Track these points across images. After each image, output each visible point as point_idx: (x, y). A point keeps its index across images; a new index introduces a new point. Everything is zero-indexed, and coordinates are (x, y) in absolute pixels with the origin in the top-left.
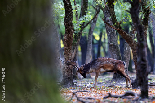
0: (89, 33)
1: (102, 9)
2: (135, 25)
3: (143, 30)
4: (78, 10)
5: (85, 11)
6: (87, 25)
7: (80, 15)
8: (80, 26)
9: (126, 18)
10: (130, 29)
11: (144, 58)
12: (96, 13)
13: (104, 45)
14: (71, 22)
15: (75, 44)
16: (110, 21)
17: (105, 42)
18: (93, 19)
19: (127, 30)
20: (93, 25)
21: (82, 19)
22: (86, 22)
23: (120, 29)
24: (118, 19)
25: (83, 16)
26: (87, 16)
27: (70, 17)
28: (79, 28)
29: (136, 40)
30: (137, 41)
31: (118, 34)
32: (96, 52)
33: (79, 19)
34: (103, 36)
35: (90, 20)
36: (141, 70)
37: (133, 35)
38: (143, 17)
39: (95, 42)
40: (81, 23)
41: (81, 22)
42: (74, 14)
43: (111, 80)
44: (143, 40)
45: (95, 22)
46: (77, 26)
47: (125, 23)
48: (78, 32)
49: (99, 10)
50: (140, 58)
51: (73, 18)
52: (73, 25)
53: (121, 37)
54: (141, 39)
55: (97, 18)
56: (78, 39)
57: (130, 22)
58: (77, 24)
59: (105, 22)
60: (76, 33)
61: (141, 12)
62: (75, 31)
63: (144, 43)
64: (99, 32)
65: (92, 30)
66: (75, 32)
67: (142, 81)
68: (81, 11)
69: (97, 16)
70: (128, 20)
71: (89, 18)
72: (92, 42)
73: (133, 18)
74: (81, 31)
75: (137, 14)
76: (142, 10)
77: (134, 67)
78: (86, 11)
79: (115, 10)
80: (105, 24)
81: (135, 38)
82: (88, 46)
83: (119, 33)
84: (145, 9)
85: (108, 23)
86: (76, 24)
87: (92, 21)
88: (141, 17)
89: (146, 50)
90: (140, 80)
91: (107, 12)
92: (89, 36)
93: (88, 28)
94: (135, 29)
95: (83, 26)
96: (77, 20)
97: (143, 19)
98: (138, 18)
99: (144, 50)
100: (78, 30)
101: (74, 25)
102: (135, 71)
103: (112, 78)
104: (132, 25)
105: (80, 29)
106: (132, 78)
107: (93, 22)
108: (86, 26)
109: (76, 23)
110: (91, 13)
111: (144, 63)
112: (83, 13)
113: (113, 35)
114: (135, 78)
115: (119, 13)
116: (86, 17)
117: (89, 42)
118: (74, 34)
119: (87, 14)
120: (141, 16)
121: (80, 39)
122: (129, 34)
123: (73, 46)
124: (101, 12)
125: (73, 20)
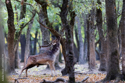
0: (27, 32)
1: (38, 13)
2: (64, 25)
3: (70, 29)
4: (18, 14)
5: (24, 14)
6: (26, 25)
7: (20, 17)
8: (20, 26)
9: (56, 20)
10: (60, 29)
11: (71, 51)
12: (33, 16)
13: (39, 41)
14: (13, 23)
15: (16, 41)
16: (44, 22)
17: (40, 39)
18: (31, 21)
19: (57, 29)
20: (30, 25)
21: (22, 21)
22: (24, 23)
23: (52, 28)
24: (50, 20)
25: (22, 19)
26: (25, 19)
27: (12, 19)
28: (19, 28)
29: (65, 37)
30: (65, 38)
32: (33, 47)
33: (19, 21)
34: (38, 35)
36: (70, 60)
37: (62, 33)
38: (70, 19)
39: (32, 39)
40: (21, 24)
41: (21, 23)
42: (15, 17)
43: (45, 69)
44: (70, 37)
45: (32, 23)
46: (18, 26)
47: (55, 24)
48: (18, 31)
49: (35, 14)
50: (68, 51)
51: (14, 20)
52: (14, 26)
53: (53, 35)
54: (69, 37)
55: (33, 20)
56: (18, 36)
57: (60, 23)
58: (17, 24)
59: (40, 23)
60: (17, 32)
61: (68, 15)
62: (16, 30)
63: (71, 39)
64: (35, 32)
65: (30, 29)
66: (16, 31)
67: (70, 70)
68: (21, 15)
69: (33, 19)
70: (58, 21)
71: (27, 20)
72: (29, 39)
73: (62, 20)
74: (21, 30)
75: (65, 16)
76: (69, 13)
77: (63, 58)
78: (24, 15)
79: (48, 14)
80: (40, 25)
81: (64, 36)
82: (27, 42)
83: (51, 32)
84: (72, 13)
85: (42, 24)
86: (16, 25)
87: (30, 22)
88: (69, 19)
89: (72, 45)
90: (68, 69)
91: (42, 15)
92: (27, 34)
93: (26, 28)
94: (64, 28)
95: (22, 26)
96: (17, 22)
97: (70, 20)
98: (66, 19)
99: (71, 45)
100: (19, 29)
102: (64, 62)
103: (46, 68)
104: (62, 25)
105: (20, 29)
106: (62, 68)
107: (30, 23)
108: (25, 27)
109: (16, 24)
110: (29, 16)
111: (71, 55)
113: (47, 33)
114: (65, 67)
115: (51, 16)
116: (24, 20)
117: (27, 40)
118: (15, 33)
119: (25, 17)
120: (69, 18)
121: (20, 37)
122: (59, 33)
123: (15, 42)
124: (37, 15)
125: (14, 22)
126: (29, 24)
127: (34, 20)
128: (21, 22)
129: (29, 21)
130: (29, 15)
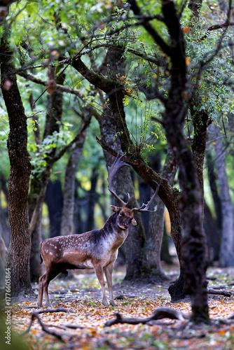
0: (67, 174)
1: (97, 117)
2: (174, 152)
3: (193, 162)
4: (40, 120)
5: (56, 121)
6: (61, 154)
7: (46, 131)
8: (45, 156)
9: (153, 136)
10: (163, 163)
11: (197, 228)
12: (83, 125)
13: (101, 200)
14: (25, 148)
15: (35, 199)
16: (115, 144)
17: (104, 194)
18: (76, 140)
19: (156, 165)
20: (75, 154)
21: (51, 141)
22: (58, 146)
23: (139, 162)
24: (135, 138)
25: (51, 134)
26: (61, 134)
27: (22, 137)
28: (42, 161)
29: (177, 187)
30: (180, 190)
31: (136, 173)
32: (84, 217)
33: (43, 141)
34: (99, 183)
35: (69, 142)
36: (193, 256)
37: (169, 175)
38: (193, 132)
39: (81, 193)
40: (47, 150)
41: (48, 147)
42: (30, 130)
43: (120, 283)
44: (194, 187)
45: (80, 146)
46: (38, 157)
47: (150, 147)
48: (40, 171)
49: (90, 119)
50: (188, 228)
51: (28, 138)
52: (28, 155)
53: (143, 181)
54: (189, 186)
55: (84, 137)
56: (40, 187)
57: (163, 146)
58: (38, 151)
59: (105, 147)
60: (36, 174)
61: (188, 121)
62: (33, 168)
63: (197, 194)
64: (89, 172)
65: (74, 166)
66: (34, 172)
67: (194, 283)
68: (47, 122)
69: (84, 133)
70: (159, 140)
71: (65, 138)
72: (73, 193)
73: (169, 136)
74: (48, 168)
75: (179, 126)
76: (189, 117)
77: (173, 251)
78: (58, 122)
79: (128, 118)
80: (104, 152)
81: (175, 183)
82: (65, 203)
84: (197, 115)
85: (111, 149)
86: (35, 153)
87: (74, 145)
88: (189, 133)
89: (200, 209)
90: (189, 281)
91: (109, 122)
92: (66, 180)
93: (63, 161)
94: (174, 161)
95: (52, 157)
96: (37, 143)
97: (192, 137)
98: (180, 135)
99: (196, 211)
100: (42, 166)
101: (31, 154)
102: (177, 260)
103: (123, 278)
104: (168, 152)
105: (45, 164)
106: (170, 278)
107: (76, 148)
108: (59, 158)
109: (35, 149)
110: (71, 125)
111: (197, 241)
112: (52, 127)
113: (124, 177)
114: (178, 277)
115: (136, 126)
116: (58, 137)
117: (66, 196)
118: (31, 177)
119: (61, 128)
120: (188, 131)
121: (45, 188)
122: (162, 174)
123: (30, 203)
124: (95, 123)
125: (28, 145)
126: (70, 148)
127: (87, 138)
128: (48, 144)
129: (72, 140)
130: (70, 122)
